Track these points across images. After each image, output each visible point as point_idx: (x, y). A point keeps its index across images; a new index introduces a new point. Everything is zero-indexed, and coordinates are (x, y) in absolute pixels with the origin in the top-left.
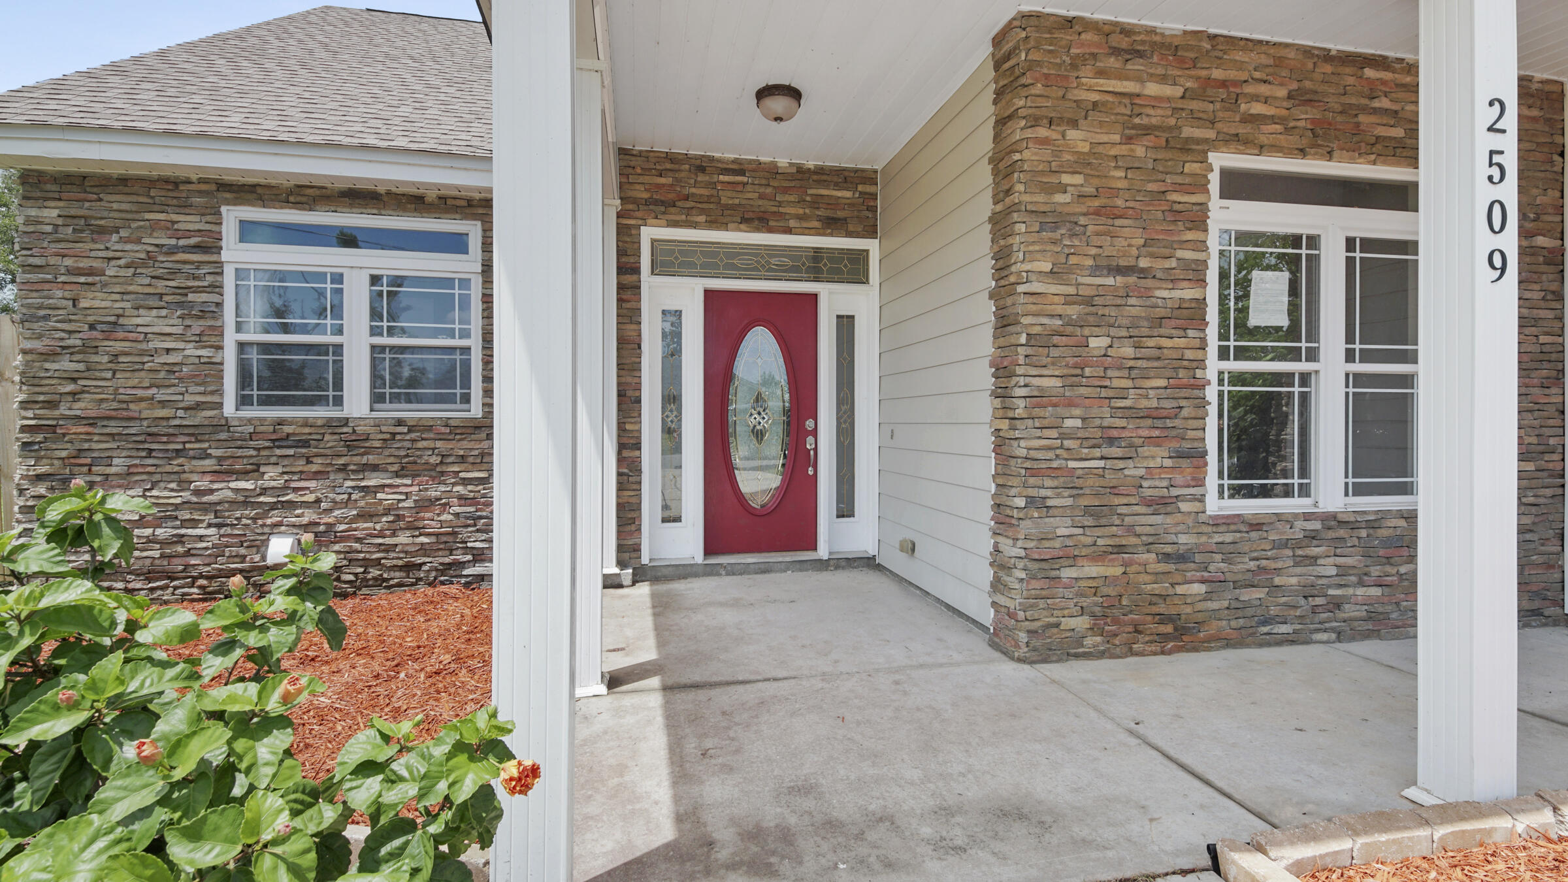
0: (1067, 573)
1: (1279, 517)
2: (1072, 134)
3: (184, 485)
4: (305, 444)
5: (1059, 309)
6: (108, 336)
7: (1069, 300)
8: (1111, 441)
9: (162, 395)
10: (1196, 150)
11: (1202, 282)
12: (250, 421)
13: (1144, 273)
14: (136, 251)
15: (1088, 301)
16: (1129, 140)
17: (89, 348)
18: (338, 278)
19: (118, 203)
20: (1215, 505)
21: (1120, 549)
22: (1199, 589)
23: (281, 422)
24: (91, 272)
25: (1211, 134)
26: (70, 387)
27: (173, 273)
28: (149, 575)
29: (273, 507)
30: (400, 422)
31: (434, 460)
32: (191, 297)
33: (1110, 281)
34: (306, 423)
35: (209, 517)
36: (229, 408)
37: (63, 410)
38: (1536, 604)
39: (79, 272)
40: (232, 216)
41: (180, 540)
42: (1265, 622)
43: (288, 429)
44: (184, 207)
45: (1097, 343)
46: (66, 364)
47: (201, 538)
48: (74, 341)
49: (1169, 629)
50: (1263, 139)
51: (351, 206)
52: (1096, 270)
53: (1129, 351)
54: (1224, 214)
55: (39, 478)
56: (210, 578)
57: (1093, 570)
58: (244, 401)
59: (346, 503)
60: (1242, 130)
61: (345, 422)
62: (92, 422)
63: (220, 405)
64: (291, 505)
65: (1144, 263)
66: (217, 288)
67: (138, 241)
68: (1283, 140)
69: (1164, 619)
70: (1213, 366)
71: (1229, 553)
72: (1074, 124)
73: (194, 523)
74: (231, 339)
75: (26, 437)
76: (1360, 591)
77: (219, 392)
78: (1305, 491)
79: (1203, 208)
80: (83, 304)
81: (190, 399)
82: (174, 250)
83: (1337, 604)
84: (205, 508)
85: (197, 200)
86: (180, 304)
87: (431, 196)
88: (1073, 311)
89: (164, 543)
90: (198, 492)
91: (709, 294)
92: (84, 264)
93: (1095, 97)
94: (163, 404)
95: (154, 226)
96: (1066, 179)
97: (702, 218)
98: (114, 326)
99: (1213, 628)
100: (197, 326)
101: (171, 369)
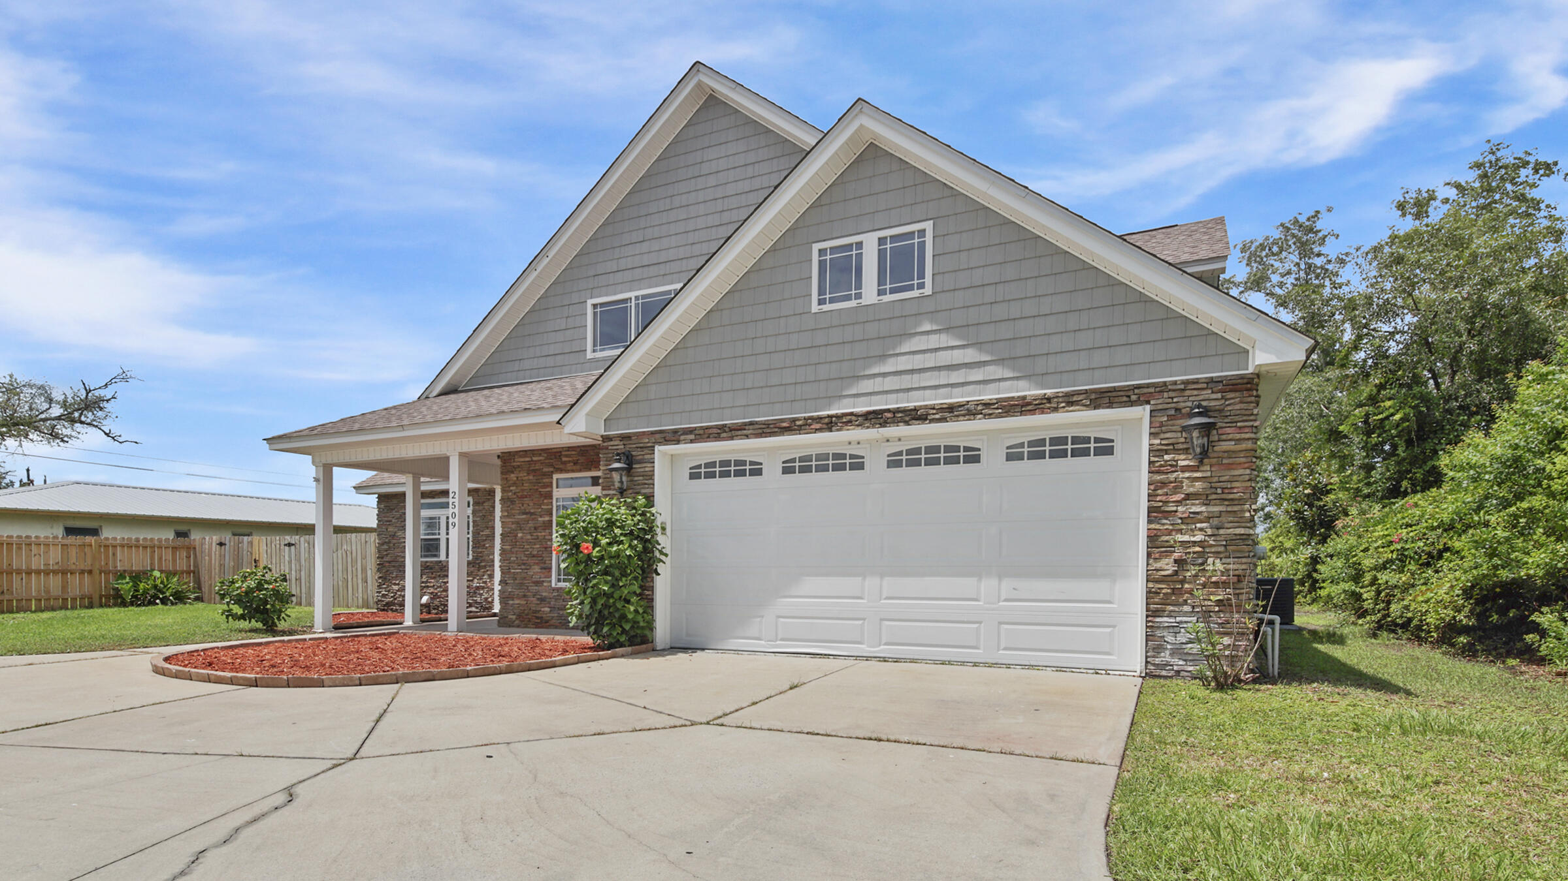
0: (511, 602)
4: (431, 569)
7: (513, 523)
8: (524, 564)
11: (551, 514)
13: (532, 514)
15: (518, 523)
16: (528, 474)
20: (555, 584)
21: (525, 596)
22: (547, 609)
23: (427, 562)
24: (390, 521)
25: (552, 469)
26: (386, 552)
29: (425, 587)
33: (524, 516)
34: (432, 562)
37: (385, 559)
39: (387, 521)
45: (521, 535)
49: (539, 621)
50: (569, 468)
52: (519, 514)
53: (529, 537)
54: (558, 493)
55: (380, 578)
57: (517, 602)
59: (441, 587)
60: (561, 466)
61: (441, 562)
62: (389, 562)
64: (428, 587)
65: (532, 511)
68: (574, 468)
69: (537, 618)
70: (555, 540)
71: (557, 599)
72: (513, 472)
75: (378, 566)
79: (551, 492)
80: (389, 529)
88: (514, 526)
93: (518, 464)
96: (511, 488)
99: (552, 622)
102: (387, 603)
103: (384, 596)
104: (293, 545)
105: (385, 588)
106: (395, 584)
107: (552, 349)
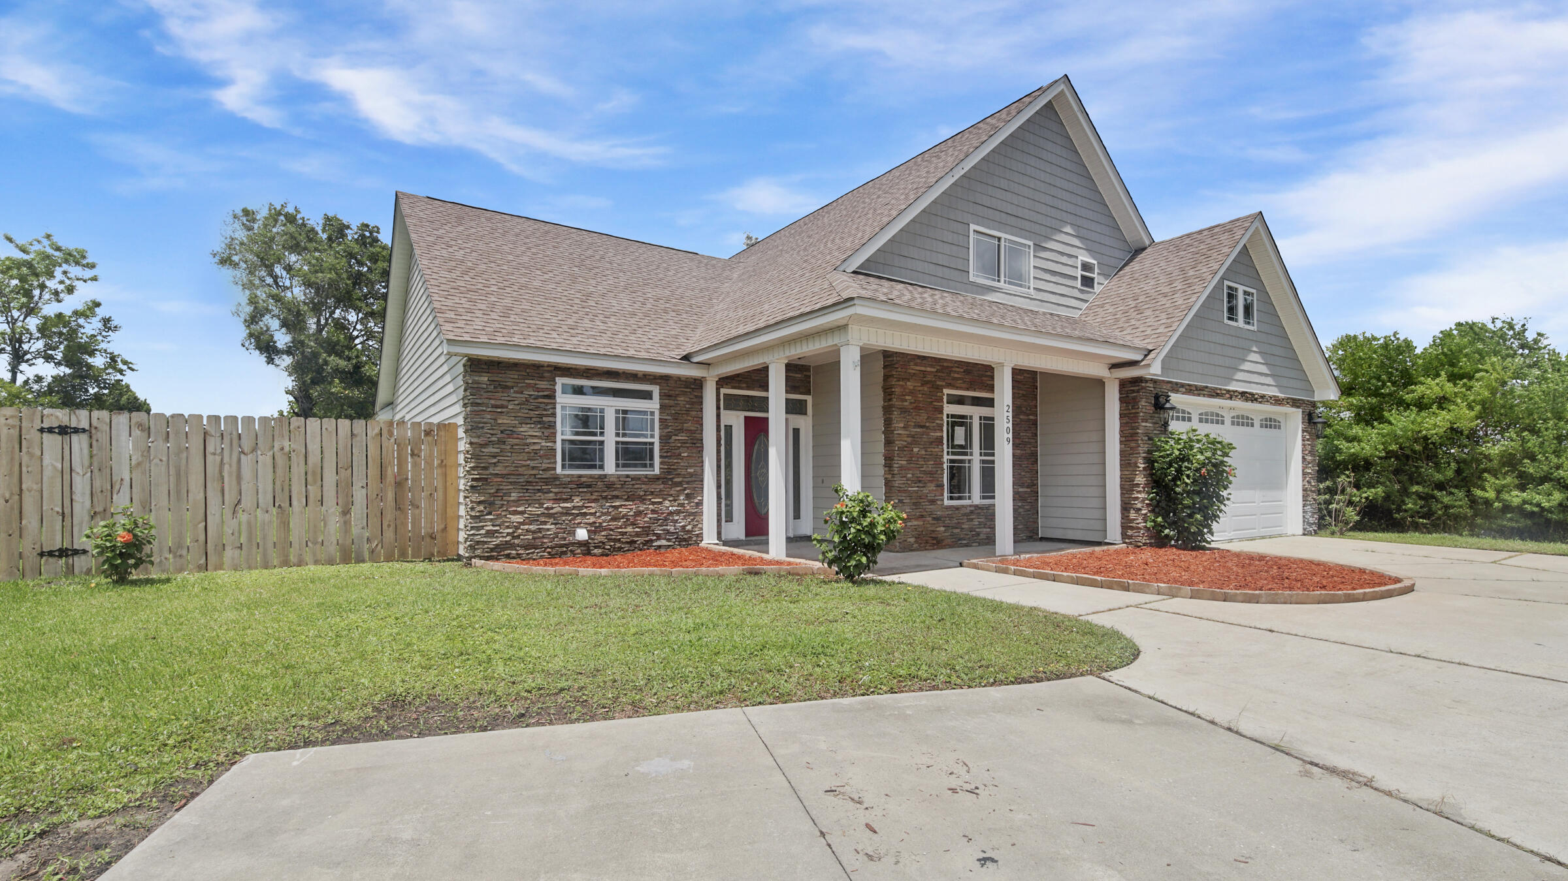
1: (963, 506)
2: (908, 383)
3: (541, 505)
4: (589, 486)
5: (906, 439)
6: (509, 436)
7: (908, 436)
8: (920, 481)
9: (532, 463)
10: (940, 389)
11: (942, 431)
12: (568, 476)
13: (927, 428)
14: (521, 398)
15: (913, 437)
16: (922, 385)
17: (501, 442)
18: (602, 411)
19: (513, 375)
20: (947, 502)
21: (922, 516)
22: (942, 529)
23: (580, 476)
24: (502, 407)
25: (944, 383)
26: (495, 461)
27: (538, 407)
28: (526, 547)
29: (578, 515)
30: (628, 476)
31: (642, 493)
32: (544, 419)
33: (918, 430)
34: (591, 477)
35: (551, 520)
36: (559, 470)
37: (491, 471)
38: (1031, 534)
39: (497, 407)
40: (560, 381)
41: (540, 530)
42: (960, 540)
43: (583, 479)
44: (542, 378)
45: (915, 450)
46: (490, 450)
47: (548, 530)
48: (493, 439)
49: (935, 542)
50: (958, 385)
51: (608, 378)
52: (915, 427)
53: (923, 452)
54: (947, 409)
55: (480, 503)
56: (552, 548)
57: (916, 523)
58: (563, 467)
59: (608, 513)
60: (952, 382)
61: (605, 476)
62: (503, 476)
63: (555, 469)
64: (585, 514)
65: (927, 424)
66: (554, 415)
67: (522, 393)
68: (962, 385)
69: (934, 538)
70: (946, 457)
71: (951, 517)
72: (909, 380)
73: (545, 523)
74: (559, 438)
75: (475, 484)
76: (985, 530)
77: (555, 463)
78: (970, 498)
79: (942, 407)
80: (500, 421)
81: (544, 466)
82: (537, 397)
83: (978, 534)
84: (550, 516)
85: (546, 375)
86: (540, 422)
87: (640, 375)
88: (909, 439)
89: (534, 532)
90: (547, 508)
91: (746, 418)
92: (499, 403)
93: (913, 371)
94: (533, 468)
95: (529, 386)
96: (907, 397)
97: (744, 385)
98: (511, 433)
99: (946, 541)
100: (547, 433)
101: (536, 452)
102: (497, 545)
103: (490, 533)
104: (76, 431)
105: (491, 520)
106: (515, 513)
107: (941, 259)
